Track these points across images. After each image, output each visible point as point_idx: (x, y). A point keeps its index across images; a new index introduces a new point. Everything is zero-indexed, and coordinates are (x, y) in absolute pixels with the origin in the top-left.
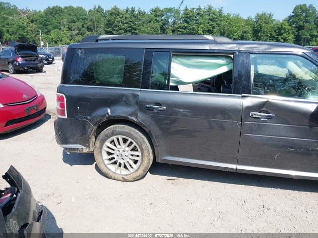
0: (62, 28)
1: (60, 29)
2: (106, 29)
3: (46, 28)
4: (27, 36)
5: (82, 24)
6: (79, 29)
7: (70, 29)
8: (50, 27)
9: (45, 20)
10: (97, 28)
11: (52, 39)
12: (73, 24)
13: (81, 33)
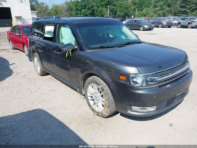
0: (151, 6)
1: (149, 7)
2: (181, 5)
3: (141, 7)
4: (129, 13)
5: (164, 2)
6: (161, 6)
7: (155, 7)
8: (143, 7)
9: (141, 3)
10: (175, 4)
11: (143, 13)
12: (158, 3)
13: (162, 9)
